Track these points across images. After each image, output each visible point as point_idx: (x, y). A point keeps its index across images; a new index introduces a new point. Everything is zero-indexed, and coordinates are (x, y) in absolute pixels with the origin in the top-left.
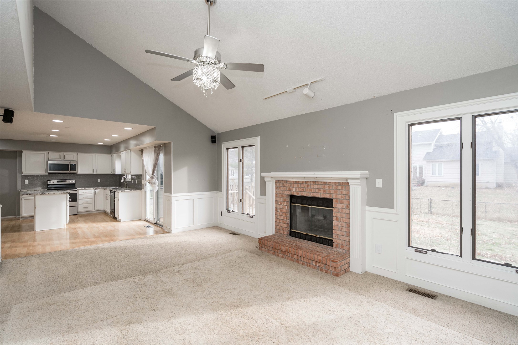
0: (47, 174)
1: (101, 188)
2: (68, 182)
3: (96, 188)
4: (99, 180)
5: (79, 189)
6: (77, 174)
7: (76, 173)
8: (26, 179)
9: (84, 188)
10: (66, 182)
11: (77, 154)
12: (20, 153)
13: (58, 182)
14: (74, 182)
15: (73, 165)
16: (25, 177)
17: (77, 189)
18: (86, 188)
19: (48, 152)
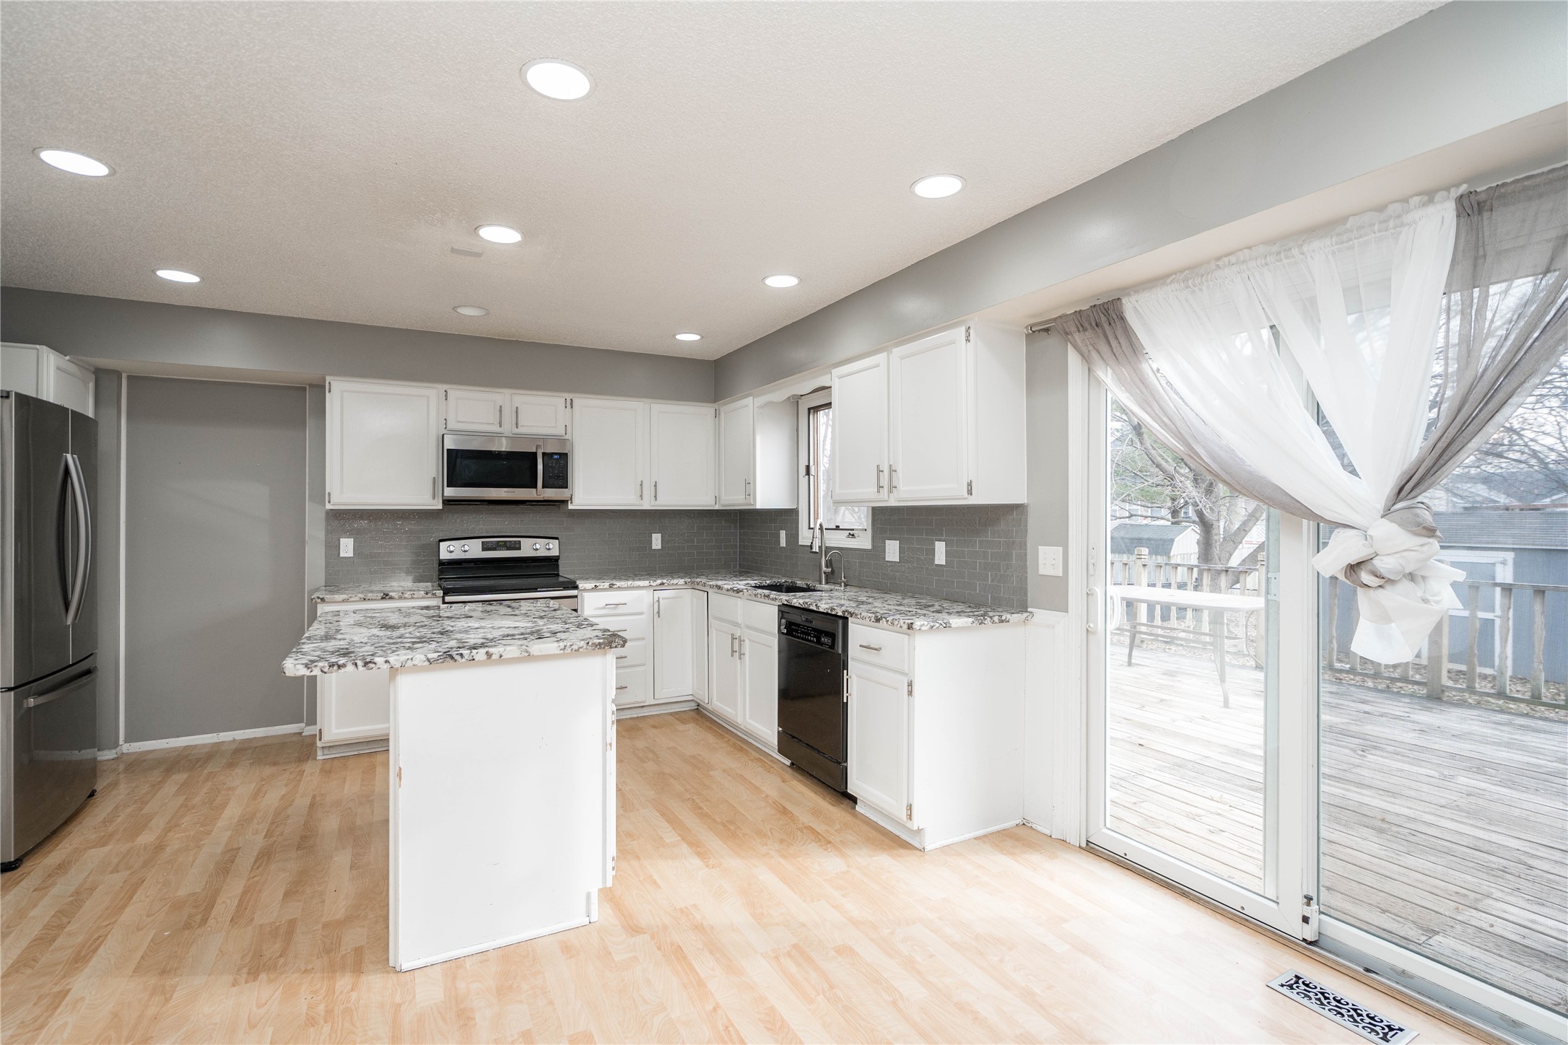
0: (440, 507)
1: (681, 581)
2: (530, 548)
3: (662, 584)
4: (657, 541)
5: (585, 590)
6: (570, 507)
7: (565, 502)
8: (349, 534)
9: (606, 585)
10: (517, 547)
11: (569, 401)
12: (320, 389)
13: (484, 549)
14: (553, 548)
15: (556, 457)
16: (343, 519)
17: (576, 587)
18: (618, 584)
19: (445, 387)
